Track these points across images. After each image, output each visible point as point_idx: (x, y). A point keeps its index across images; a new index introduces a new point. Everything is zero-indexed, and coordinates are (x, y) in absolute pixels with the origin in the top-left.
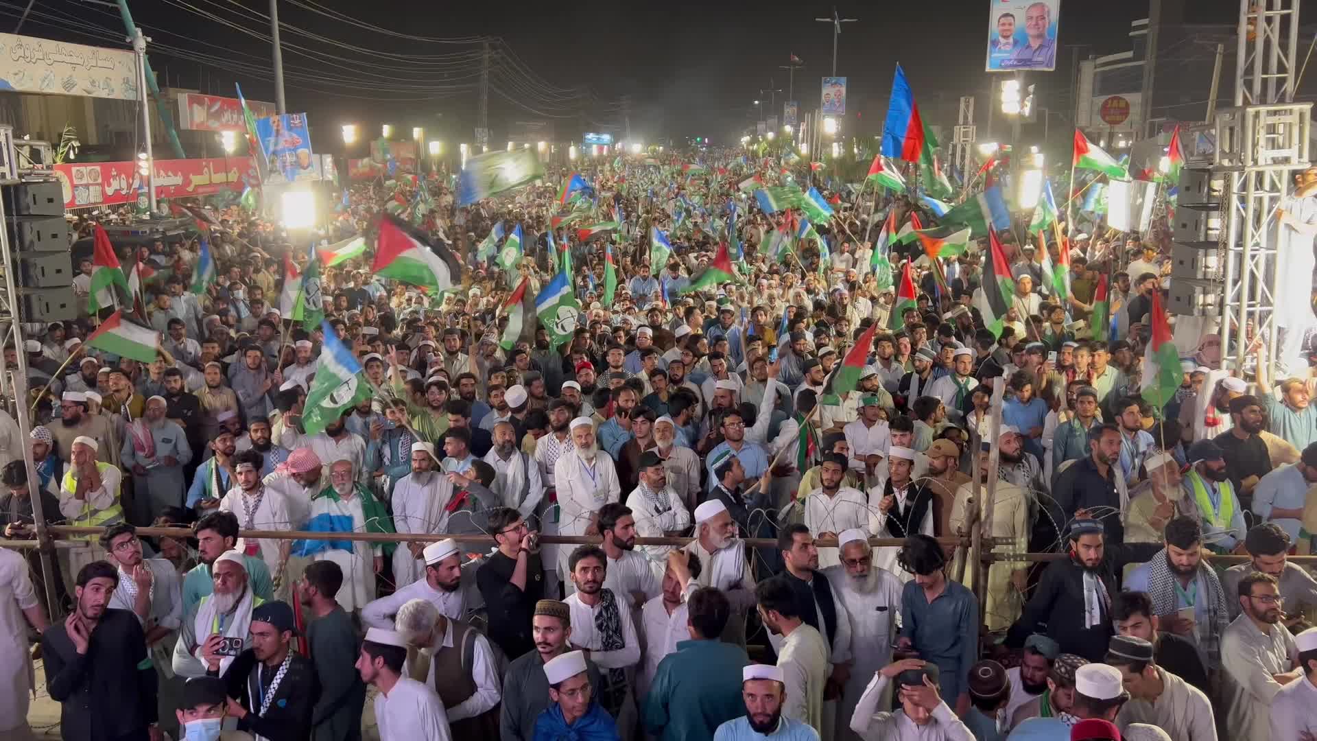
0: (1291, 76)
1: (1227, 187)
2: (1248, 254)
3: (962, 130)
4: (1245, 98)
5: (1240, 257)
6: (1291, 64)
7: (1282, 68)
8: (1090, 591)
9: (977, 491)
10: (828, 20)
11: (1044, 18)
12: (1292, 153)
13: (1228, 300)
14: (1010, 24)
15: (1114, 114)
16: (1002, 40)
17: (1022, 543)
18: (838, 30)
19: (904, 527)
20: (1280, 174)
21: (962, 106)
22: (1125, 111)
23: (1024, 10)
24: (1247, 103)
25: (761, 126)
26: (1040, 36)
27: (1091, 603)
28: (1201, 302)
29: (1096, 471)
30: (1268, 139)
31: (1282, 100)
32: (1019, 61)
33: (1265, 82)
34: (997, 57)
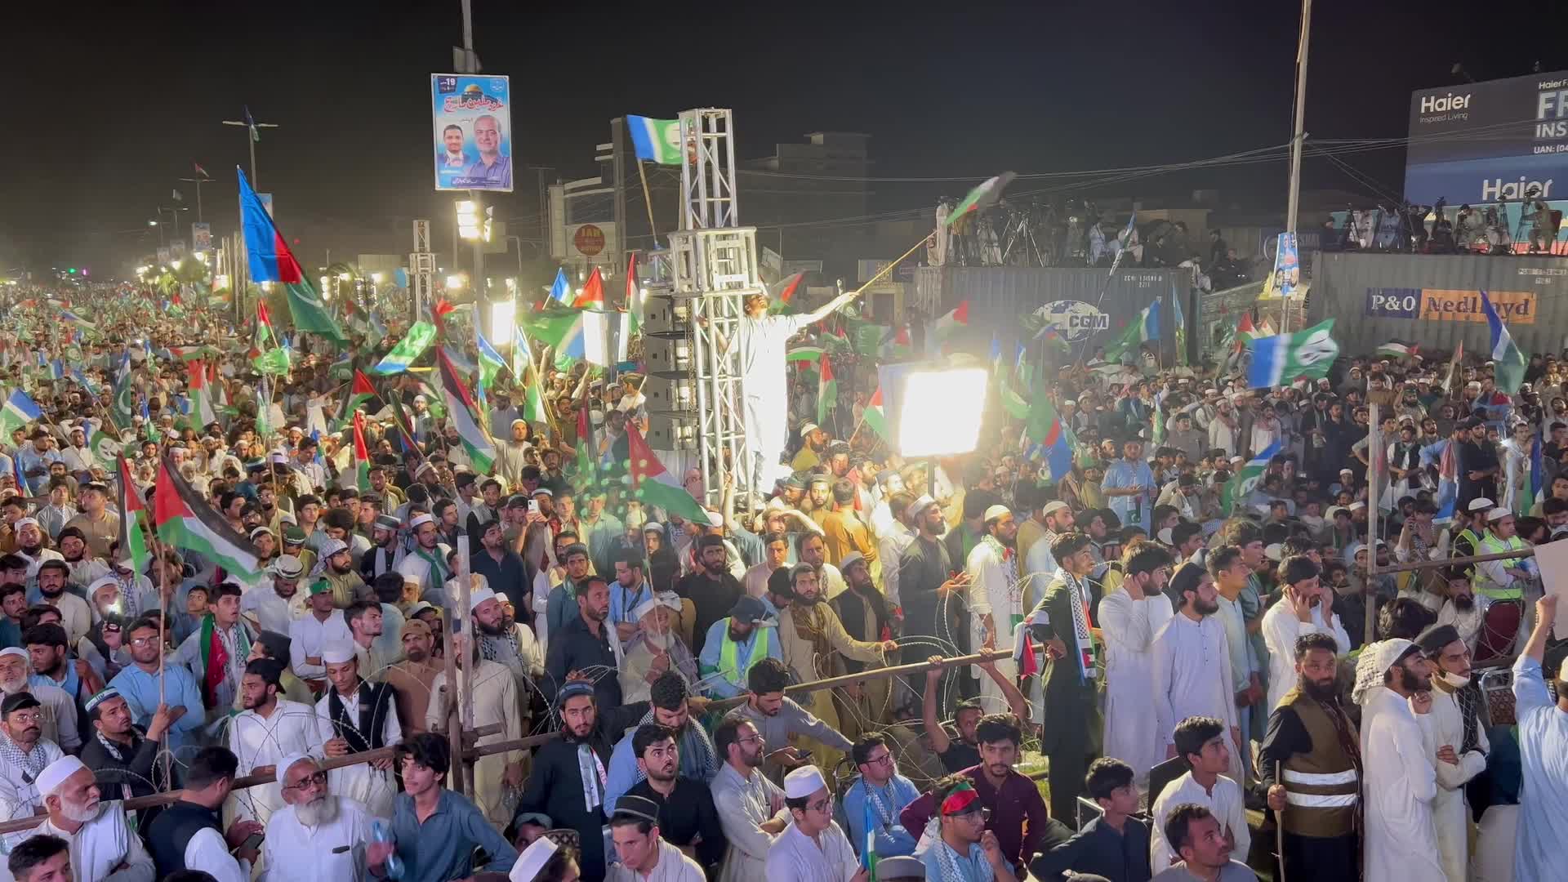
0: (733, 200)
1: (690, 312)
2: (716, 382)
3: (419, 258)
4: (695, 222)
5: (709, 384)
6: (732, 188)
7: (725, 193)
8: (586, 768)
9: (452, 677)
10: (241, 124)
11: (495, 133)
12: (743, 277)
13: (704, 432)
14: (458, 137)
15: (589, 243)
16: (451, 156)
17: (514, 729)
18: (255, 136)
19: (368, 738)
20: (734, 299)
21: (416, 231)
22: (600, 241)
23: (472, 123)
24: (696, 226)
25: (162, 254)
26: (493, 152)
27: (589, 781)
28: (679, 436)
29: (587, 631)
30: (720, 265)
31: (728, 224)
32: (473, 179)
33: (711, 206)
34: (448, 173)
